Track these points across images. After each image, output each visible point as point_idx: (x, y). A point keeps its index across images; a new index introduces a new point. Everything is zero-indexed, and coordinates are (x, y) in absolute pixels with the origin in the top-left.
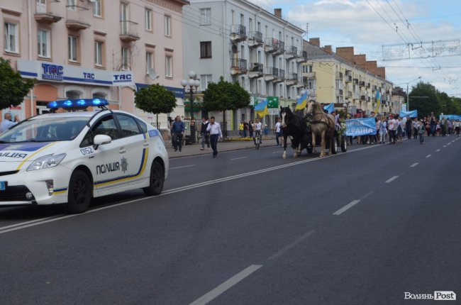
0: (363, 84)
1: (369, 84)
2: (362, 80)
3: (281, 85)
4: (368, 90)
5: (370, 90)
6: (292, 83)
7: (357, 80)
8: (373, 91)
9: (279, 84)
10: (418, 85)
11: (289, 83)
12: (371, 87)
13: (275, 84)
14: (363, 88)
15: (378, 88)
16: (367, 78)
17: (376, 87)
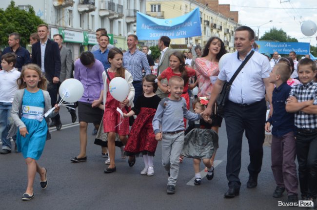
0: (214, 26)
1: (221, 27)
2: (214, 22)
3: (119, 22)
4: (220, 32)
5: (222, 33)
6: (133, 20)
7: (208, 23)
8: (225, 34)
9: (117, 21)
10: (271, 30)
11: (129, 20)
12: (223, 30)
13: (112, 21)
14: (215, 31)
15: (230, 31)
16: (218, 20)
17: (228, 30)
